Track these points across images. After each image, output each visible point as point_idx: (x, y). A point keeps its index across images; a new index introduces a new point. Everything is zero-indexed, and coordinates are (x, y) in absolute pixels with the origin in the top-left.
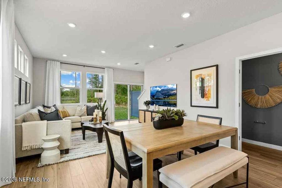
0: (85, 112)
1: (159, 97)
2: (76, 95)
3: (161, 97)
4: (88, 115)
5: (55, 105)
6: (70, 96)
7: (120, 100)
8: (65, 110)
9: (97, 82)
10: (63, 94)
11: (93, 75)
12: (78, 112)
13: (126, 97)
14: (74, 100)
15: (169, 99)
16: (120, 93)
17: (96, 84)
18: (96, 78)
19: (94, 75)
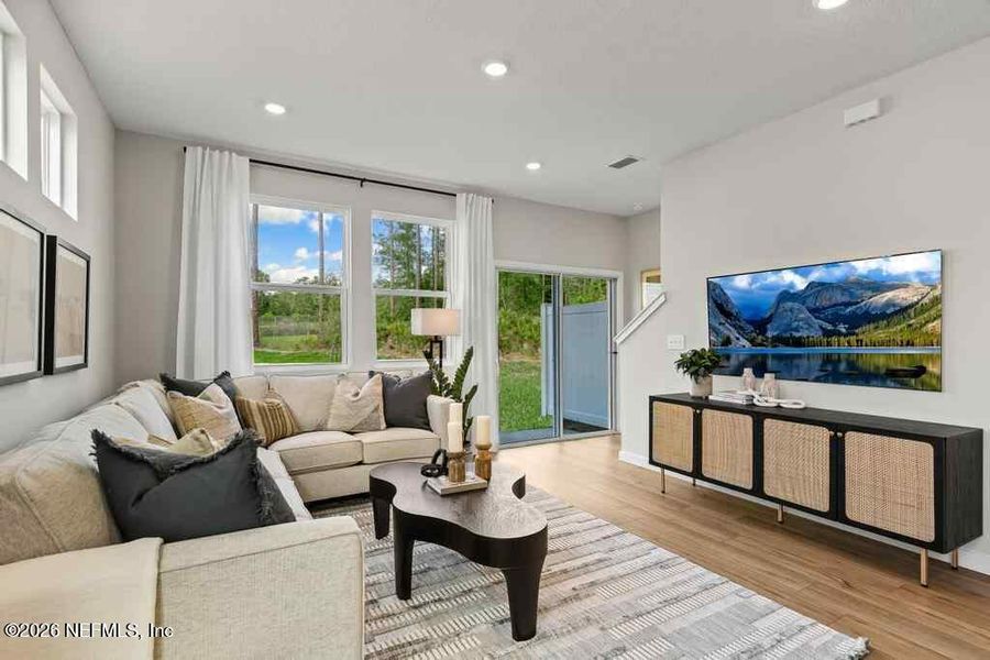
0: (376, 409)
1: (797, 330)
2: (324, 309)
3: (811, 329)
4: (390, 425)
5: (226, 374)
6: (296, 315)
7: (511, 332)
8: (276, 401)
9: (414, 255)
10: (264, 306)
11: (395, 224)
12: (339, 407)
13: (535, 321)
14: (313, 332)
15: (860, 343)
16: (511, 303)
17: (407, 265)
18: (409, 239)
19: (402, 227)
